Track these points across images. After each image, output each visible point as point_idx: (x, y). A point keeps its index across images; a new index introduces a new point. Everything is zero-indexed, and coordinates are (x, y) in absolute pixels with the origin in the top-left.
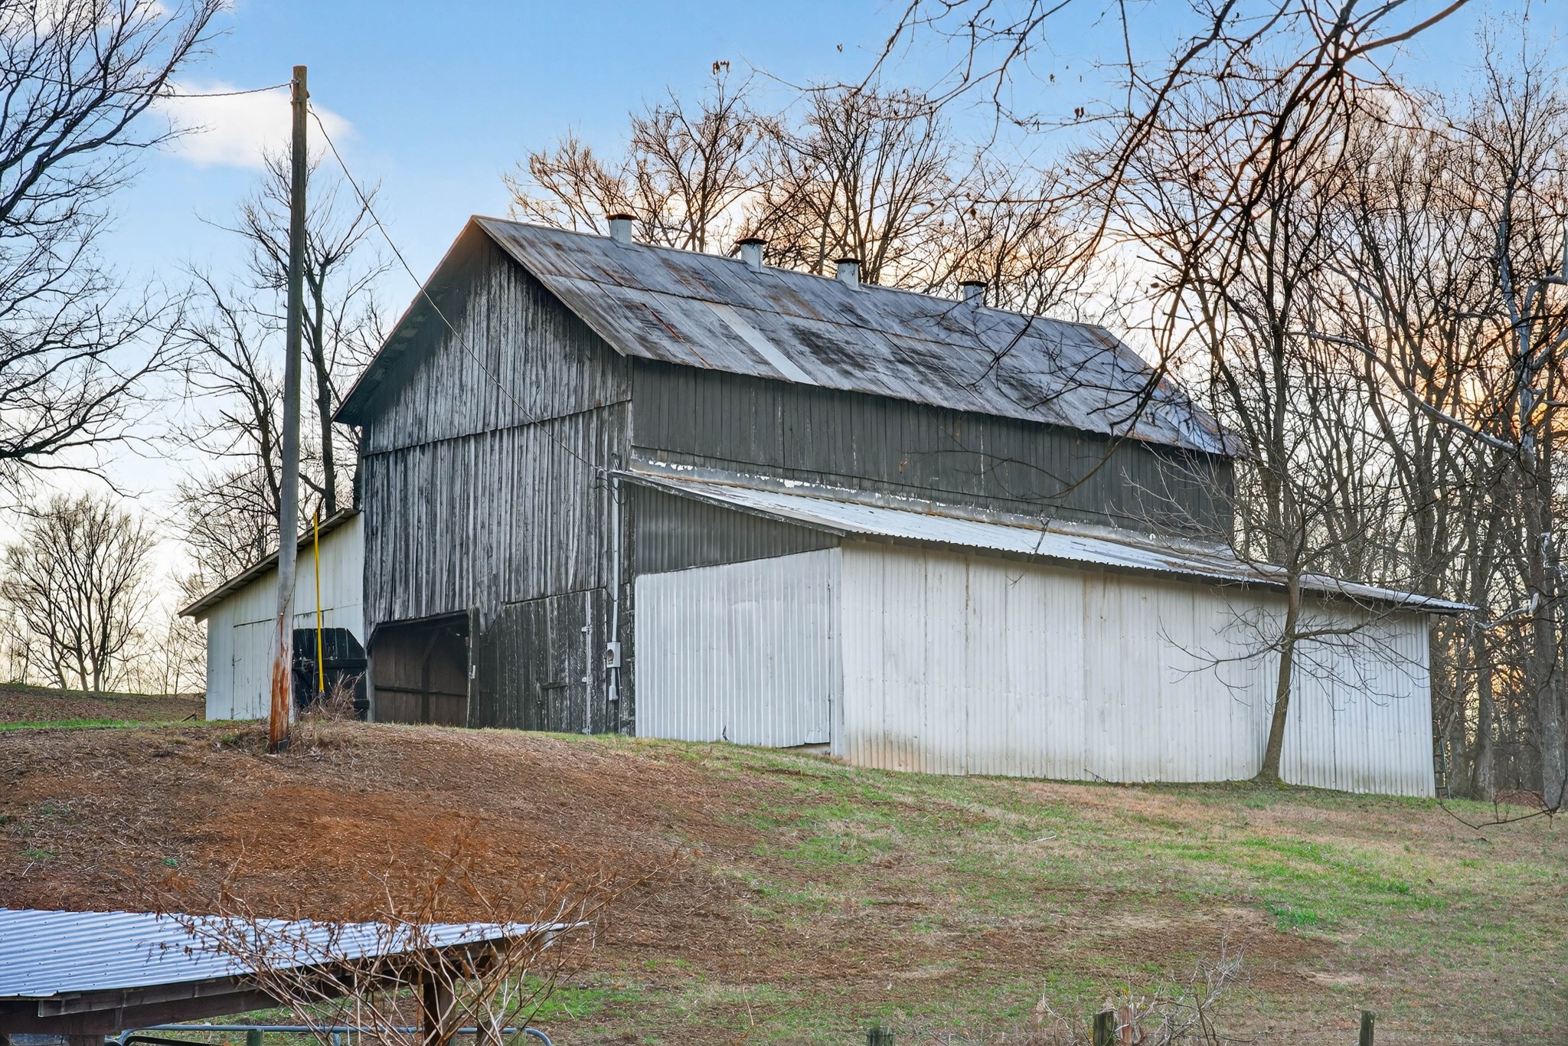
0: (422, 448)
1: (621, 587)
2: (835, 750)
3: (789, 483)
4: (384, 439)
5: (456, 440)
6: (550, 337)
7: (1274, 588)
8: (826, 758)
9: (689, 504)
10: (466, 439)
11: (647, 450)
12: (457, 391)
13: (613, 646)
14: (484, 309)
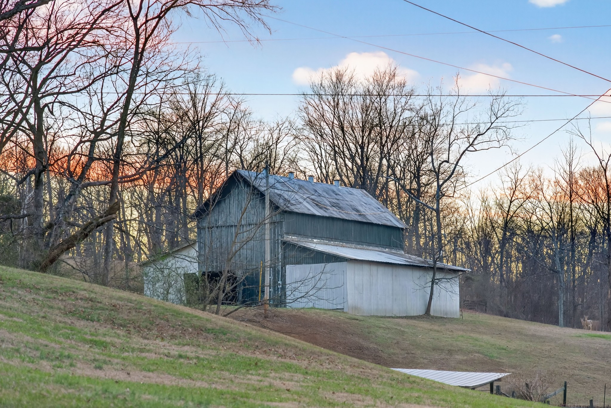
0: (217, 227)
1: (282, 268)
2: (345, 310)
3: (315, 240)
4: (205, 224)
5: (228, 226)
6: (258, 202)
7: (431, 268)
8: (343, 312)
9: (305, 249)
10: (232, 226)
11: (288, 233)
12: (228, 213)
13: (280, 282)
14: (237, 193)
